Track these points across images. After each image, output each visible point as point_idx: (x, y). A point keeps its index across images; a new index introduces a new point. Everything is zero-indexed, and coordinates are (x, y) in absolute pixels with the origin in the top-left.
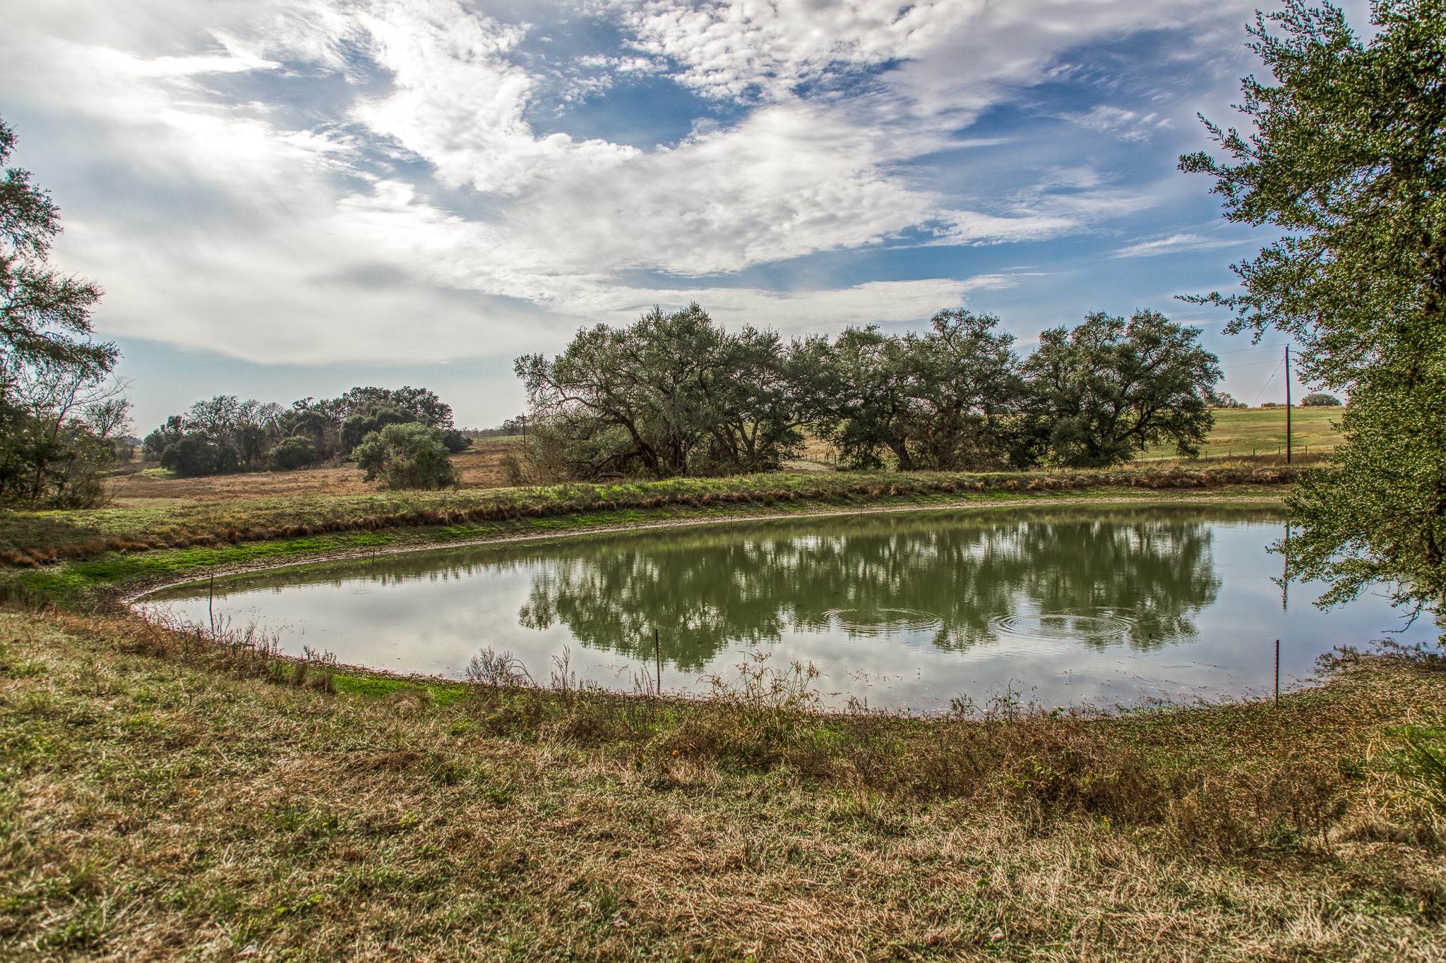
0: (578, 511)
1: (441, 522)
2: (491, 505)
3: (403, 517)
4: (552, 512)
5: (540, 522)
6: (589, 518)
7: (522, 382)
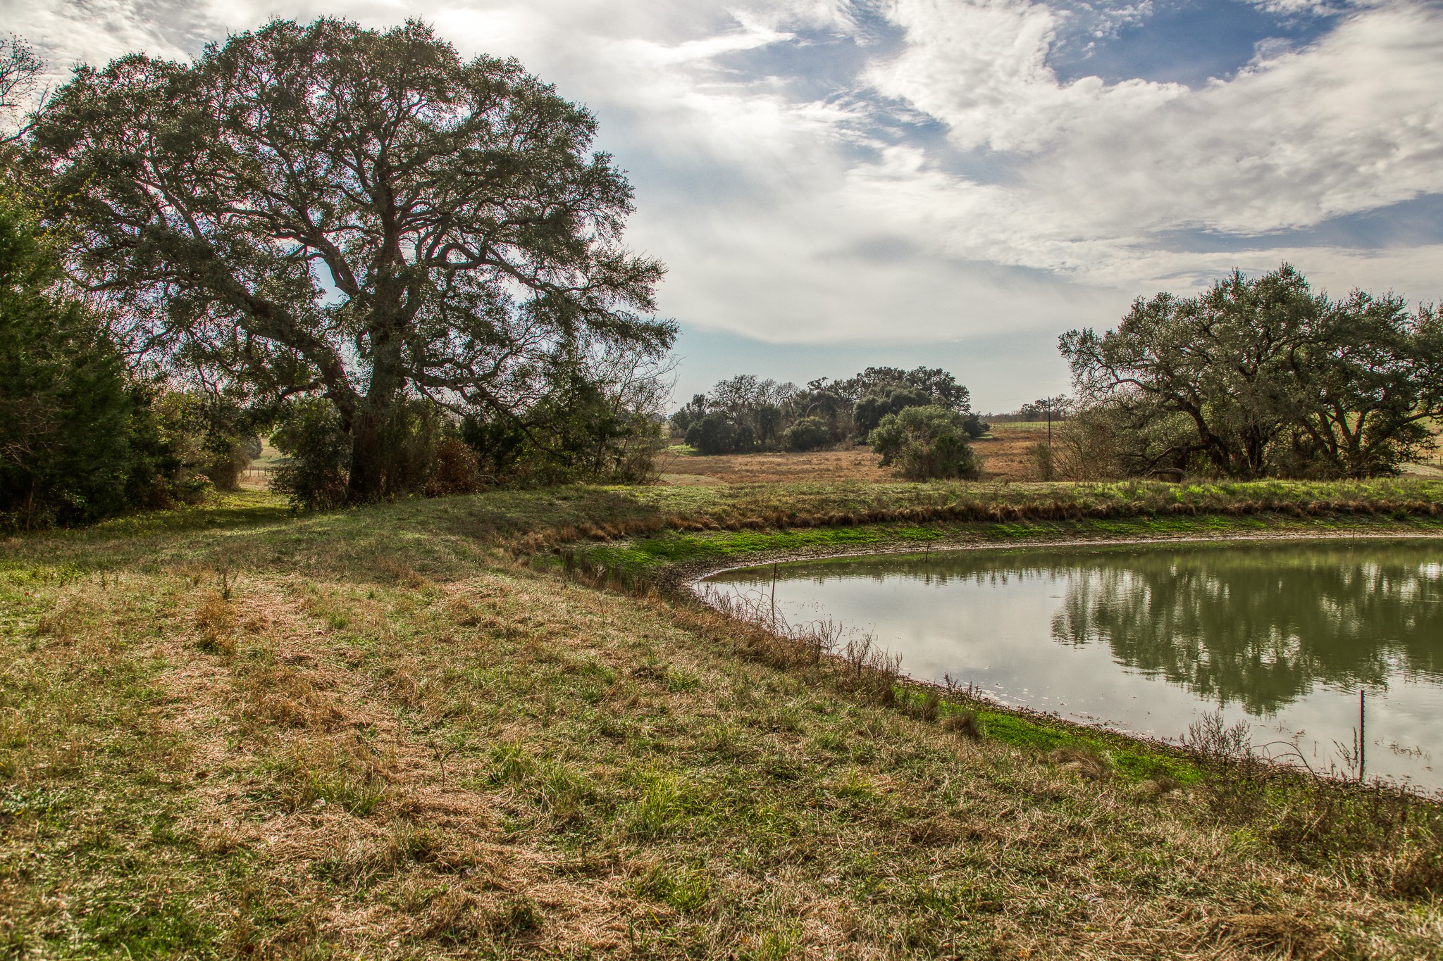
0: (1149, 514)
1: (992, 518)
2: (1049, 503)
3: (951, 510)
4: (1117, 514)
5: (1104, 525)
6: (1164, 523)
7: (1066, 362)
